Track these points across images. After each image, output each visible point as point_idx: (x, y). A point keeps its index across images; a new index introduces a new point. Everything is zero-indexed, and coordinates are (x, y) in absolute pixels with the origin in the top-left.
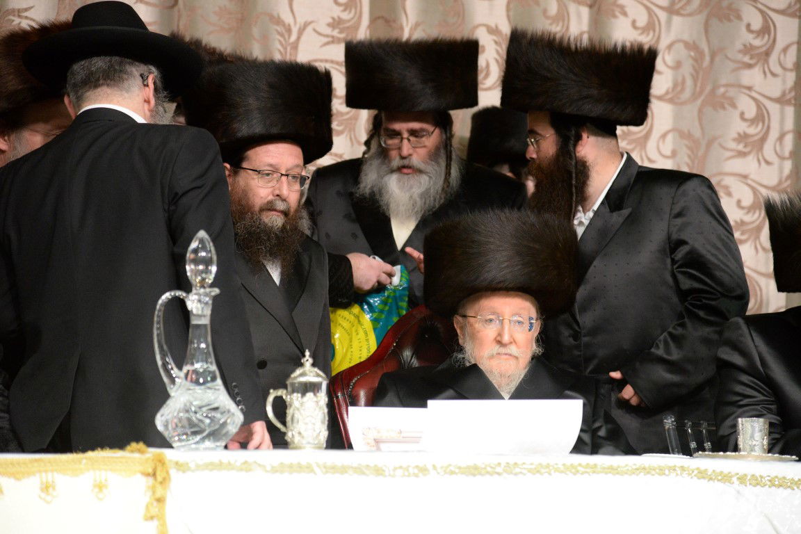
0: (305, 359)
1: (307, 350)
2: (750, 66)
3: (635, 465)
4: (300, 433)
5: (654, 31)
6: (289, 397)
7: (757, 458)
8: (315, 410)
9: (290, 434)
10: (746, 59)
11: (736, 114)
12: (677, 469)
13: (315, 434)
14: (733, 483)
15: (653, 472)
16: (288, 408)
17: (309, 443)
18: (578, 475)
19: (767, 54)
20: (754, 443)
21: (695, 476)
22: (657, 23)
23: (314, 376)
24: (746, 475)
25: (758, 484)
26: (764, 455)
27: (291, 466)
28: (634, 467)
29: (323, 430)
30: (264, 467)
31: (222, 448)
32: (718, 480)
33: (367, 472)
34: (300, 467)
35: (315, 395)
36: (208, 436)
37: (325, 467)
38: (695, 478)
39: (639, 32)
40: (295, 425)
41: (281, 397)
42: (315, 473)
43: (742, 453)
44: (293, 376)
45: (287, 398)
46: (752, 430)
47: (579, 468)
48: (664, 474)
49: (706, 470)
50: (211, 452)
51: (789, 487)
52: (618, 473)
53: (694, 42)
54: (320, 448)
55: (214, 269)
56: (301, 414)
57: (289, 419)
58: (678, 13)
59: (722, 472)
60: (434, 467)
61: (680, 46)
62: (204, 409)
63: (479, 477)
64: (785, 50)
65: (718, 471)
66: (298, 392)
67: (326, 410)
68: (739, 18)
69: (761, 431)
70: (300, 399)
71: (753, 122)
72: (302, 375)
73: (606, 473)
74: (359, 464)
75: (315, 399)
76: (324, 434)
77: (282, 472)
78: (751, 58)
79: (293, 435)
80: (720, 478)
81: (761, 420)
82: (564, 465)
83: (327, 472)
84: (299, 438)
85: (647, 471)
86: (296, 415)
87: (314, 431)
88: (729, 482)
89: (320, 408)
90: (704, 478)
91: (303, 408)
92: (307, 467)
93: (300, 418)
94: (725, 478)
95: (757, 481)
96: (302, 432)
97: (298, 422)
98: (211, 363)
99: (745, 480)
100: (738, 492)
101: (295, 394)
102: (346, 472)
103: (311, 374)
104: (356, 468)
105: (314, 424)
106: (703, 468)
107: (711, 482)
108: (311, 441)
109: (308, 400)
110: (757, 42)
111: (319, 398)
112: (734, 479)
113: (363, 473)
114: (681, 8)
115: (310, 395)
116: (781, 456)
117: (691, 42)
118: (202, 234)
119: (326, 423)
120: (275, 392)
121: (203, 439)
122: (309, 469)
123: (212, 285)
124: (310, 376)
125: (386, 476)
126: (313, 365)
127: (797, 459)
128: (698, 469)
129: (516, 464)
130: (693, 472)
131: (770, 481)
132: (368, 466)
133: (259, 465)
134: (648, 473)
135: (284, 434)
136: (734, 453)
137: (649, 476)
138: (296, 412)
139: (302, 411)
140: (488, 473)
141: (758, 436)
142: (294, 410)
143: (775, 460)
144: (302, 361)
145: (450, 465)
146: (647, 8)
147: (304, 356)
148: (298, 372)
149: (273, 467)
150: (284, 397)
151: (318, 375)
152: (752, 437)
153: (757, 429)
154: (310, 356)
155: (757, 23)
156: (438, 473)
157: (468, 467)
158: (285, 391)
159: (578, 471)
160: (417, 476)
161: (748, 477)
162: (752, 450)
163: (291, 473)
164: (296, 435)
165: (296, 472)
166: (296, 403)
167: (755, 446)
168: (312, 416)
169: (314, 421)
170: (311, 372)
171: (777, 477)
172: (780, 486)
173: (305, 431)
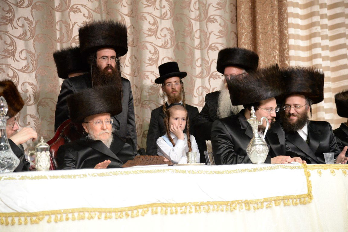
0: (41, 140)
4: (40, 165)
5: (156, 25)
6: (36, 153)
7: (193, 165)
8: (46, 157)
9: (37, 166)
13: (46, 166)
15: (161, 172)
16: (36, 157)
17: (44, 169)
20: (192, 160)
22: (157, 22)
23: (45, 145)
24: (190, 171)
25: (194, 173)
27: (38, 177)
30: (29, 177)
31: (12, 172)
32: (182, 173)
35: (45, 152)
36: (7, 168)
39: (152, 25)
41: (33, 153)
42: (47, 179)
44: (37, 146)
48: (165, 172)
49: (178, 170)
50: (8, 174)
51: (204, 173)
52: (150, 173)
53: (170, 28)
54: (47, 170)
55: (7, 110)
57: (36, 160)
58: (163, 19)
60: (89, 174)
61: (165, 30)
62: (5, 159)
63: (104, 177)
64: (196, 31)
67: (49, 157)
70: (40, 154)
72: (41, 145)
73: (146, 173)
74: (63, 175)
75: (45, 154)
76: (49, 165)
77: (35, 179)
79: (38, 166)
82: (133, 171)
83: (51, 178)
84: (40, 167)
86: (39, 159)
87: (45, 164)
90: (177, 172)
92: (44, 177)
93: (40, 160)
94: (184, 172)
95: (193, 172)
97: (39, 162)
98: (7, 143)
100: (188, 176)
101: (38, 152)
105: (45, 162)
106: (177, 169)
108: (44, 168)
109: (43, 154)
111: (47, 153)
112: (187, 172)
113: (64, 178)
114: (164, 17)
115: (44, 152)
117: (169, 28)
118: (2, 97)
120: (31, 152)
121: (5, 169)
122: (45, 177)
123: (6, 115)
125: (72, 178)
126: (44, 142)
128: (176, 170)
130: (174, 170)
131: (198, 172)
132: (66, 175)
133: (27, 177)
134: (160, 172)
137: (160, 173)
138: (39, 158)
139: (41, 158)
140: (107, 175)
141: (193, 157)
146: (153, 17)
148: (39, 144)
150: (34, 153)
151: (46, 145)
152: (191, 158)
153: (193, 155)
154: (43, 139)
157: (101, 174)
158: (34, 151)
159: (137, 173)
160: (83, 178)
161: (191, 171)
162: (192, 162)
163: (38, 179)
164: (39, 166)
165: (41, 179)
166: (39, 155)
167: (192, 161)
168: (44, 159)
169: (45, 161)
170: (44, 144)
171: (200, 170)
172: (201, 173)
173: (42, 164)
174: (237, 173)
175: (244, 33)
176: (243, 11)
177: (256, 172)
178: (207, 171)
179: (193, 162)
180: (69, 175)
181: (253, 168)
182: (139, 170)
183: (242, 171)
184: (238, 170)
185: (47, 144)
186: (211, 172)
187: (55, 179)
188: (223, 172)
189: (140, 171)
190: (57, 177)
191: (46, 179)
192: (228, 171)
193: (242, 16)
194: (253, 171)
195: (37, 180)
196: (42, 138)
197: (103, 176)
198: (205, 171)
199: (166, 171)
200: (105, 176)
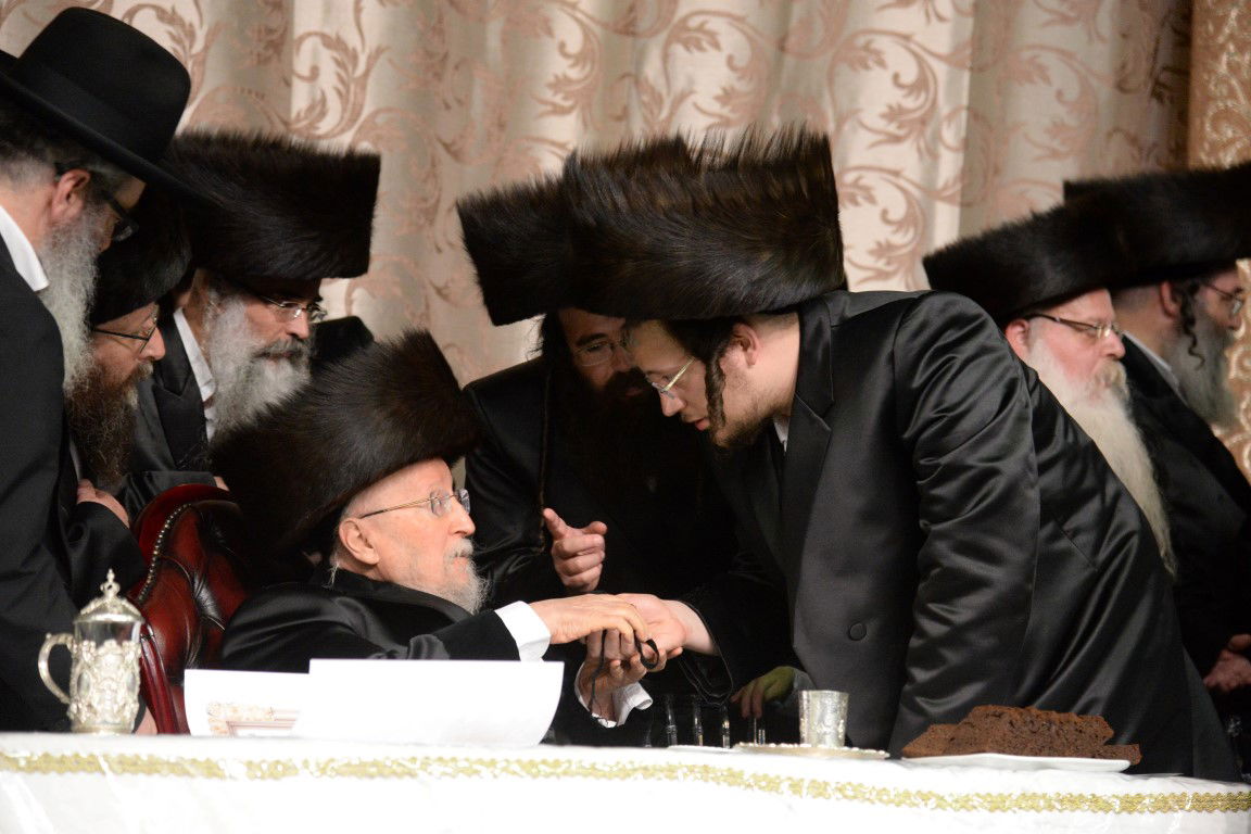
0: (107, 585)
1: (111, 571)
2: (896, 139)
3: (632, 763)
4: (90, 706)
6: (75, 646)
7: (829, 752)
8: (119, 668)
9: (73, 707)
10: (892, 128)
11: (875, 212)
12: (696, 770)
13: (116, 708)
14: (782, 793)
15: (661, 775)
16: (74, 664)
17: (105, 722)
18: (541, 778)
19: (923, 122)
20: (825, 729)
21: (725, 781)
23: (119, 613)
24: (802, 780)
25: (822, 794)
26: (836, 748)
27: (62, 760)
28: (629, 767)
29: (131, 701)
30: (15, 761)
32: (760, 788)
33: (192, 770)
34: (78, 762)
35: (120, 644)
37: (121, 762)
38: (724, 785)
40: (82, 692)
41: (65, 646)
42: (104, 773)
43: (802, 745)
44: (83, 612)
45: (73, 648)
46: (823, 711)
47: (542, 767)
48: (677, 778)
49: (742, 773)
51: (868, 799)
54: (123, 731)
56: (93, 675)
57: (73, 682)
59: (765, 776)
60: (306, 764)
63: (378, 780)
64: (949, 117)
65: (761, 773)
66: (90, 639)
67: (137, 669)
68: (882, 64)
69: (836, 711)
70: (93, 650)
71: (900, 225)
72: (100, 610)
73: (585, 776)
75: (119, 651)
76: (132, 708)
77: (45, 772)
78: (900, 127)
79: (79, 709)
80: (763, 784)
81: (836, 694)
82: (518, 761)
83: (124, 770)
84: (90, 715)
85: (652, 771)
86: (85, 677)
87: (116, 702)
88: (777, 791)
89: (127, 666)
90: (737, 784)
91: (98, 665)
92: (89, 763)
93: (93, 680)
94: (771, 785)
95: (819, 789)
96: (95, 704)
97: (88, 687)
99: (801, 787)
100: (790, 807)
101: (86, 643)
102: (158, 772)
103: (115, 610)
104: (173, 764)
105: (116, 692)
106: (736, 769)
107: (749, 790)
108: (110, 719)
109: (107, 653)
110: (910, 103)
111: (126, 650)
112: (785, 786)
113: (187, 773)
115: (111, 644)
116: (862, 751)
119: (137, 690)
120: (55, 637)
122: (91, 765)
124: (112, 612)
127: (888, 755)
128: (729, 769)
129: (440, 759)
130: (721, 774)
131: (840, 789)
132: (194, 762)
133: (7, 757)
134: (652, 775)
135: (66, 707)
136: (791, 746)
137: (652, 780)
138: (86, 671)
139: (96, 670)
140: (395, 773)
141: (830, 718)
142: (82, 668)
143: (851, 757)
144: (102, 588)
145: (332, 760)
147: (106, 580)
148: (93, 606)
149: (29, 761)
150: (69, 646)
151: (126, 612)
152: (821, 720)
153: (829, 708)
154: (115, 580)
155: (910, 74)
156: (312, 773)
157: (362, 765)
158: (70, 638)
161: (806, 784)
162: (821, 740)
163: (60, 772)
164: (84, 710)
165: (71, 770)
166: (86, 657)
167: (825, 733)
168: (112, 679)
169: (114, 686)
170: (115, 606)
171: (850, 784)
172: (855, 797)
173: (99, 703)
174: (1038, 811)
175: (1231, 142)
176: (1232, 37)
177: (1136, 813)
178: (884, 789)
179: (828, 738)
180: (208, 760)
181: (1121, 795)
182: (551, 760)
183: (1061, 801)
184: (1044, 796)
185: (132, 608)
186: (907, 794)
187: (142, 777)
188: (964, 804)
189: (557, 763)
190: (152, 767)
191: (96, 776)
192: (989, 795)
193: (1224, 58)
194: (1117, 805)
195: (53, 775)
196: (111, 576)
197: (371, 776)
198: (873, 788)
199: (680, 774)
200: (381, 775)
